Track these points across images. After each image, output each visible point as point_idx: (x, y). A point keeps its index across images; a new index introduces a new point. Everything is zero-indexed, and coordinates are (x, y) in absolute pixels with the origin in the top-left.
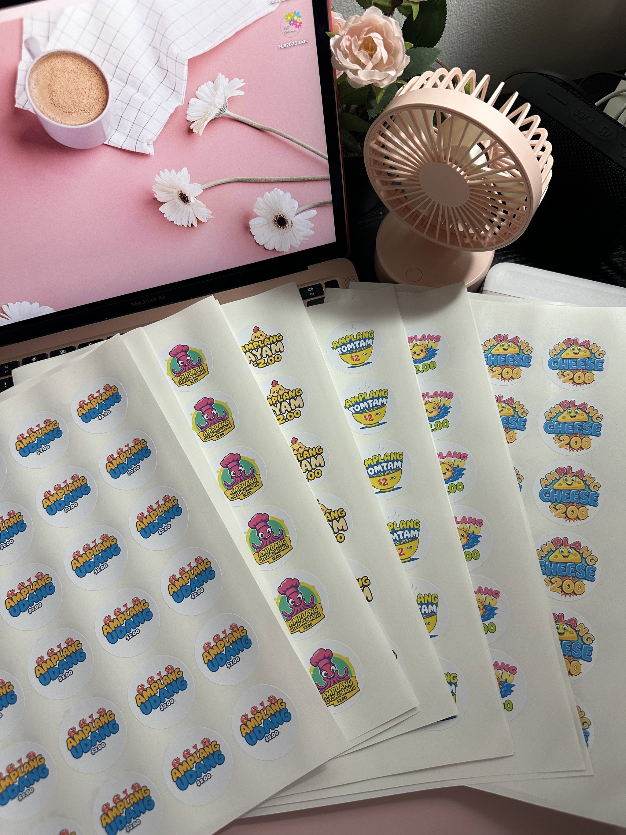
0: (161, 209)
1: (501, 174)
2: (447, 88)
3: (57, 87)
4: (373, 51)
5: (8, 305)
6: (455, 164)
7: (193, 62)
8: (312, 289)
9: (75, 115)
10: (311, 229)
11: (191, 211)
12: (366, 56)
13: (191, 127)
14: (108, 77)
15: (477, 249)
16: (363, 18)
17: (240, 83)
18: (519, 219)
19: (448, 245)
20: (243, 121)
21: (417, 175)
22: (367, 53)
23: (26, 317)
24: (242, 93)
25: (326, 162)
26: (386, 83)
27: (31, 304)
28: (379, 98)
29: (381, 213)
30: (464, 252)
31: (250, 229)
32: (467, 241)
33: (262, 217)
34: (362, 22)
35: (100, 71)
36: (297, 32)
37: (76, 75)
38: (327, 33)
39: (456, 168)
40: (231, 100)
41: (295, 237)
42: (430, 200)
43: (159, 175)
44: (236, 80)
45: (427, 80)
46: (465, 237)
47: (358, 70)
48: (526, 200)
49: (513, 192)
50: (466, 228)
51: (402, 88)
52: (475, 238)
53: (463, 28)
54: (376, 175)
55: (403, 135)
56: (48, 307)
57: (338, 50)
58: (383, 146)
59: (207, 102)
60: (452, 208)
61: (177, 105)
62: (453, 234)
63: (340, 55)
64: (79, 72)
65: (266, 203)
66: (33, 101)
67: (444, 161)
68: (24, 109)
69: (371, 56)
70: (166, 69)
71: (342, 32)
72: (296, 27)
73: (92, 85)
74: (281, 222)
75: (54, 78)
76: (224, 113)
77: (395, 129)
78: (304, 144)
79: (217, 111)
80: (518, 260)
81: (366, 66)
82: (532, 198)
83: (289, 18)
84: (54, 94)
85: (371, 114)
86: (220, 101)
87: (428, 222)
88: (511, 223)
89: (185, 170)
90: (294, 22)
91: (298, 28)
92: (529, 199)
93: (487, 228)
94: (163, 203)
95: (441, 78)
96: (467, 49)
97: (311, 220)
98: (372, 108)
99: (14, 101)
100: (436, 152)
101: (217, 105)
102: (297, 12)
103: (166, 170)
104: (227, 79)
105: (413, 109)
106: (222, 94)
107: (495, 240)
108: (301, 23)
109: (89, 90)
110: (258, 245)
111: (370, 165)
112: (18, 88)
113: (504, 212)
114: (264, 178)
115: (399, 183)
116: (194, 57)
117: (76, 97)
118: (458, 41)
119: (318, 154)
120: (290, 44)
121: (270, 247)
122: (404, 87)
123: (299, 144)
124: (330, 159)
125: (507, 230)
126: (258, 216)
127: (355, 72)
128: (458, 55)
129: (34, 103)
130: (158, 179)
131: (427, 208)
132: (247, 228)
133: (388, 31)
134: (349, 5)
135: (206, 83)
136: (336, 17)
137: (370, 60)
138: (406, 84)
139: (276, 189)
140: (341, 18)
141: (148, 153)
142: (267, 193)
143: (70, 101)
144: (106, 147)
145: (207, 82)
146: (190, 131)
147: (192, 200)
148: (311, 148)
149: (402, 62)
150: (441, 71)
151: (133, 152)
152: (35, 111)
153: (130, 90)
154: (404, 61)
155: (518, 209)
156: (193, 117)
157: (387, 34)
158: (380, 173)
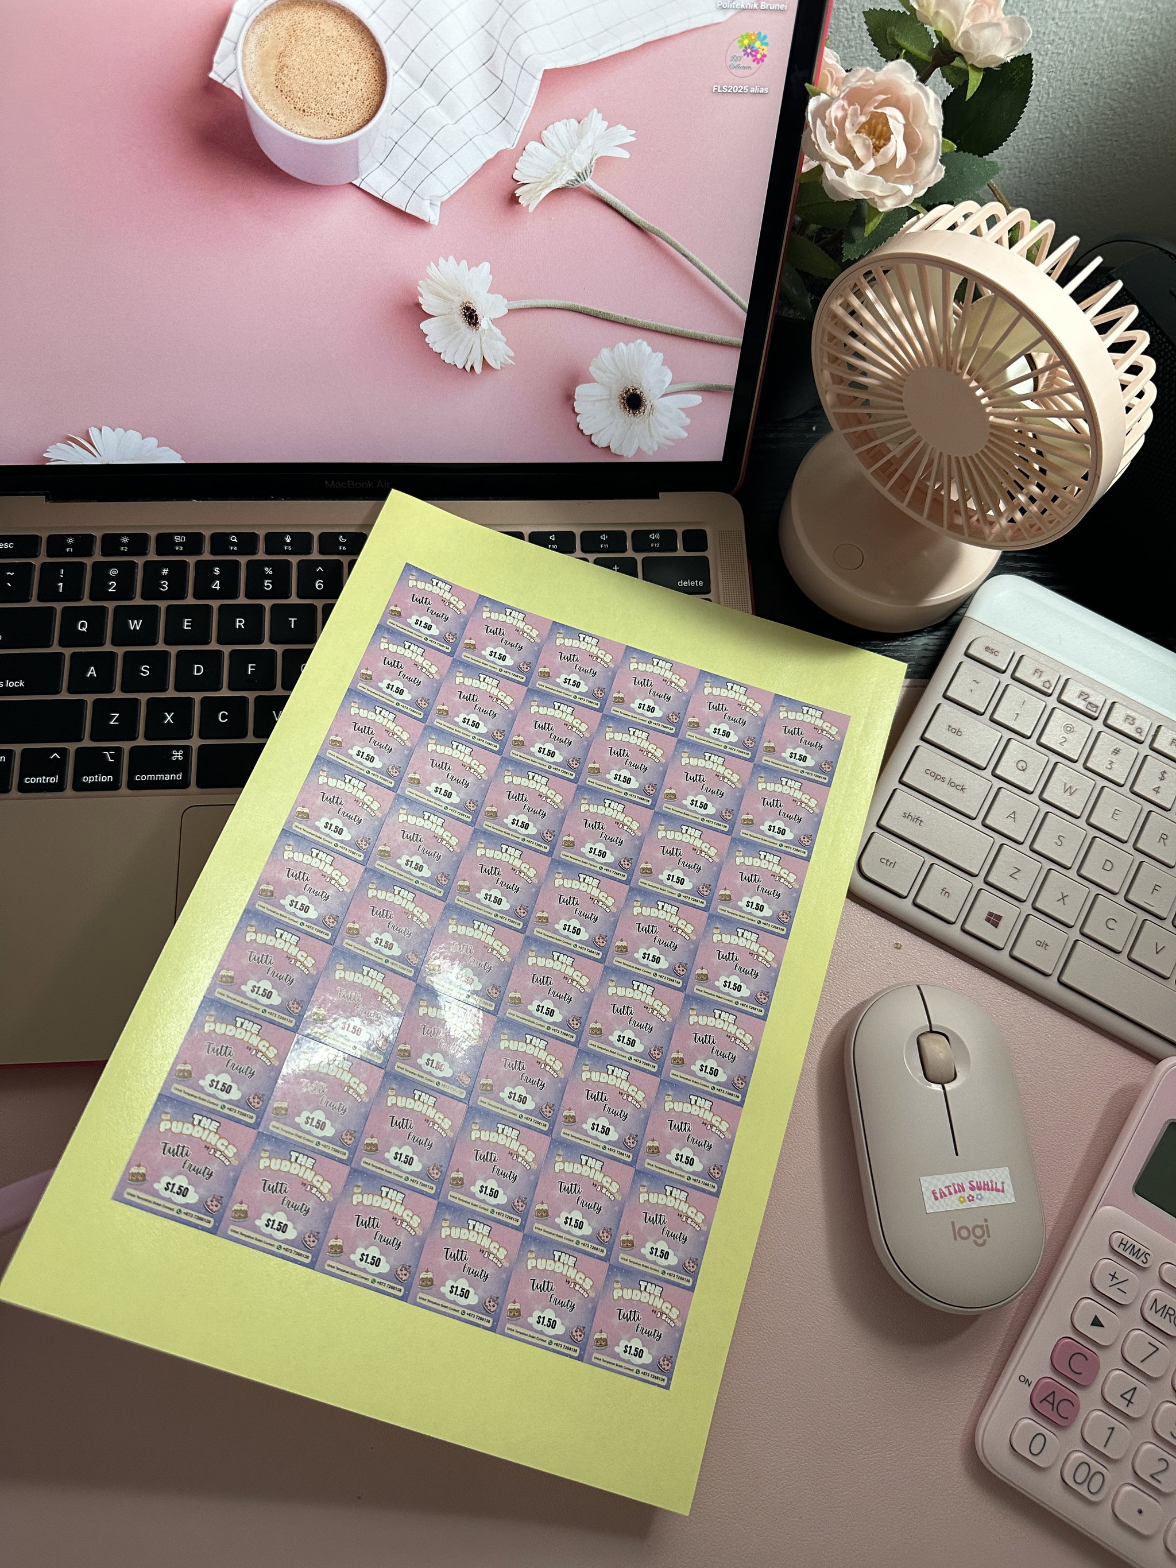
0: (424, 326)
1: (1055, 421)
2: (997, 242)
3: (293, 61)
4: (882, 142)
5: (101, 431)
6: (976, 381)
7: (552, 78)
8: (658, 536)
9: (313, 119)
10: (683, 427)
11: (478, 342)
12: (866, 147)
13: (518, 192)
14: (391, 65)
15: (972, 539)
16: (880, 76)
17: (626, 135)
18: (1062, 506)
19: (922, 519)
20: (613, 205)
21: (900, 382)
22: (870, 142)
23: (127, 460)
24: (626, 155)
25: (743, 316)
26: (889, 205)
27: (143, 439)
28: (871, 227)
29: (814, 429)
30: (948, 540)
31: (575, 400)
32: (960, 520)
33: (602, 384)
34: (876, 83)
35: (380, 51)
36: (753, 70)
37: (334, 47)
38: (806, 85)
39: (977, 388)
40: (603, 162)
41: (651, 436)
42: (913, 432)
43: (437, 265)
44: (621, 128)
45: (966, 216)
46: (958, 512)
47: (846, 168)
48: (1085, 477)
49: (1066, 458)
50: (964, 497)
51: (915, 218)
52: (975, 518)
53: (1046, 128)
54: (826, 361)
55: (896, 305)
56: (172, 451)
57: (819, 122)
58: (853, 313)
59: (558, 155)
60: (949, 457)
61: (504, 148)
62: (937, 501)
63: (821, 134)
64: (342, 43)
65: (616, 365)
66: (245, 75)
67: (958, 371)
68: (224, 84)
69: (877, 148)
70: (501, 77)
71: (834, 90)
72: (754, 61)
73: (359, 73)
74: (633, 402)
75: (293, 42)
76: (583, 183)
77: (885, 291)
78: (713, 274)
79: (571, 176)
80: (1038, 575)
81: (863, 164)
82: (1099, 477)
83: (746, 42)
84: (286, 72)
85: (848, 251)
86: (581, 160)
87: (897, 470)
88: (1045, 510)
89: (486, 266)
90: (752, 51)
91: (758, 63)
92: (1090, 477)
93: (1002, 506)
94: (430, 316)
95: (992, 221)
96: (1042, 167)
97: (688, 411)
98: (852, 241)
99: (210, 67)
100: (946, 348)
101: (575, 164)
102: (762, 36)
103: (451, 258)
104: (606, 124)
105: (928, 264)
106: (589, 147)
107: (1010, 533)
108: (764, 56)
109: (351, 80)
110: (580, 433)
111: (821, 342)
112: (223, 45)
113: (1039, 486)
114: (624, 316)
115: (863, 387)
116: (556, 69)
117: (324, 87)
118: (1030, 150)
119: (732, 298)
120: (735, 88)
121: (600, 441)
122: (919, 219)
123: (704, 272)
124: (750, 312)
125: (1037, 522)
126: (594, 381)
127: (841, 170)
128: (1022, 175)
129: (246, 79)
130: (432, 270)
131: (903, 445)
132: (569, 398)
133: (918, 110)
134: (852, 36)
135: (565, 120)
136: (829, 58)
137: (873, 155)
138: (925, 215)
139: (639, 341)
140: (837, 62)
141: (427, 220)
142: (622, 344)
143: (311, 91)
144: (353, 189)
145: (567, 119)
146: (513, 200)
147: (484, 323)
148: (723, 283)
149: (930, 173)
150: (995, 208)
151: (401, 211)
152: (243, 94)
153: (425, 99)
154: (932, 172)
155: (1065, 488)
156: (526, 176)
157: (914, 116)
158: (834, 360)
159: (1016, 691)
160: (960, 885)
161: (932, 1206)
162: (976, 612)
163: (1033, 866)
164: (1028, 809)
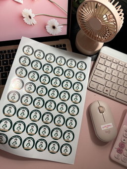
0: (24, 19)
1: (111, 23)
8: (59, 45)
10: (61, 30)
11: (32, 21)
15: (100, 42)
19: (93, 40)
21: (89, 21)
25: (67, 14)
30: (97, 42)
39: (99, 20)
41: (57, 32)
42: (91, 28)
43: (24, 10)
46: (98, 38)
49: (112, 28)
50: (99, 36)
52: (100, 39)
55: (88, 9)
58: (82, 12)
60: (96, 30)
62: (95, 37)
67: (97, 18)
74: (54, 27)
87: (89, 33)
88: (110, 36)
89: (31, 9)
97: (62, 28)
103: (26, 9)
107: (105, 40)
110: (47, 32)
115: (84, 22)
119: (65, 11)
121: (50, 33)
123: (61, 8)
125: (109, 38)
126: (48, 25)
131: (90, 30)
132: (45, 28)
139: (54, 19)
141: (21, 3)
142: (51, 19)
147: (32, 18)
148: (64, 9)
151: (18, 2)
158: (80, 19)
159: (107, 61)
160: (102, 87)
161: (103, 129)
162: (101, 51)
163: (111, 83)
164: (110, 76)
